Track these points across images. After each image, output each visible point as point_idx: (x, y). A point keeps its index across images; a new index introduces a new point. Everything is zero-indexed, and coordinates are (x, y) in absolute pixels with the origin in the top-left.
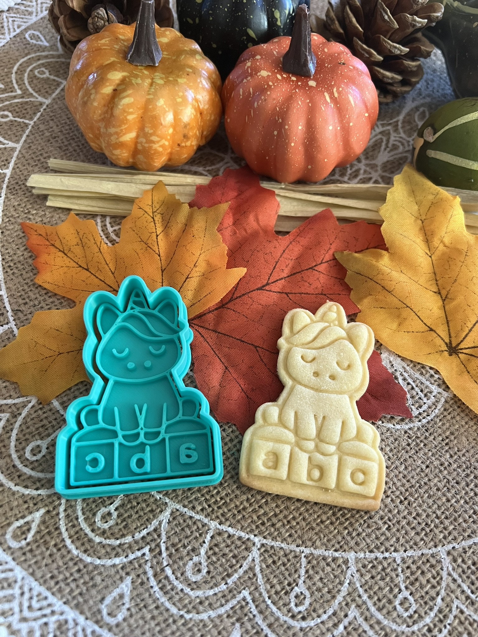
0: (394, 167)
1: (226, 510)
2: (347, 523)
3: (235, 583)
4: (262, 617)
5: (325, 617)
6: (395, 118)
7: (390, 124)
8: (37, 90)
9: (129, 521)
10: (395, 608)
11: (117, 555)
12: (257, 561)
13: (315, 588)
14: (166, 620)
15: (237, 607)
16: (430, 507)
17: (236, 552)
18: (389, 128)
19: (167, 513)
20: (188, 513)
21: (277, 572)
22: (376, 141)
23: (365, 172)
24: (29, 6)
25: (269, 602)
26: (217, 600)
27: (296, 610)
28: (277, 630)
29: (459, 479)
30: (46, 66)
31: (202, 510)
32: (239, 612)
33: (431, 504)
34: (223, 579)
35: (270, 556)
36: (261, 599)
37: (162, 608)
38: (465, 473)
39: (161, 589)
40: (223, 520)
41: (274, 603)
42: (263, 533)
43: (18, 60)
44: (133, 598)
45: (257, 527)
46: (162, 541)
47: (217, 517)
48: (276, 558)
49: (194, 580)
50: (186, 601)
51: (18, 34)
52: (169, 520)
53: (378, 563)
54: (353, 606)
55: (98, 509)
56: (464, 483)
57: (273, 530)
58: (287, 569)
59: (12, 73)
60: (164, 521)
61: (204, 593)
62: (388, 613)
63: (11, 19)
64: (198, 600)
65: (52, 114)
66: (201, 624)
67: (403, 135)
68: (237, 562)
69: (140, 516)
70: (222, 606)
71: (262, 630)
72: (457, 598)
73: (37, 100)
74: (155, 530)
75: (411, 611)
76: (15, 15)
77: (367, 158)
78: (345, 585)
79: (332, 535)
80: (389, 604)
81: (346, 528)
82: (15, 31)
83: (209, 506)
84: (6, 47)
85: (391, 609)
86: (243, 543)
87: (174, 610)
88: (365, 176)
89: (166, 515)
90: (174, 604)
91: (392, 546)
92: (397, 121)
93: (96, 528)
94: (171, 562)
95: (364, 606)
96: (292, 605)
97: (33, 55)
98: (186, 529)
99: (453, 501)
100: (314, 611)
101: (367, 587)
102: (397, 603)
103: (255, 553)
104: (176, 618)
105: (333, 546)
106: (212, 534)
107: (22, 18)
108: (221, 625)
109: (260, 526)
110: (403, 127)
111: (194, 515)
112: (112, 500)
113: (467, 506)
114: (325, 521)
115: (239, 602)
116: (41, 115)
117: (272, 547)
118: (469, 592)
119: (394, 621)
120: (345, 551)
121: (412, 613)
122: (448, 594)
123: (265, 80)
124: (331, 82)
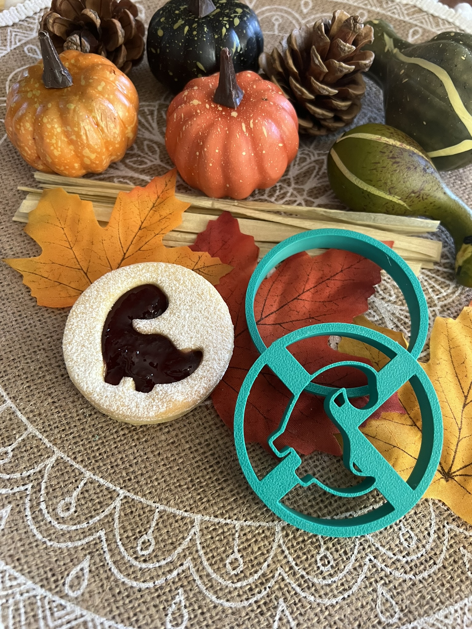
1: (101, 464)
2: (202, 490)
3: (96, 523)
4: (111, 554)
5: (163, 563)
9: (21, 461)
10: (225, 566)
11: (5, 487)
12: (118, 509)
13: (161, 539)
14: (31, 543)
15: (92, 543)
17: (102, 499)
19: (53, 459)
20: (70, 462)
21: (133, 521)
22: (309, 168)
23: (292, 195)
24: (32, 23)
25: (120, 543)
26: (77, 535)
27: (140, 553)
28: (120, 566)
31: (82, 461)
32: (92, 547)
34: (86, 519)
35: (130, 507)
36: (114, 541)
37: (30, 534)
38: (315, 464)
39: (33, 518)
41: (123, 545)
42: (128, 487)
43: (14, 70)
44: (9, 522)
45: (124, 481)
46: (44, 481)
47: (93, 469)
48: (134, 510)
49: (62, 516)
50: (52, 532)
51: (18, 47)
52: (53, 465)
53: (219, 527)
54: (190, 558)
57: (136, 486)
58: (141, 520)
59: (7, 81)
60: (49, 465)
61: (68, 527)
62: (219, 568)
63: (14, 34)
64: (61, 533)
66: (58, 552)
68: (101, 507)
69: (31, 459)
70: (80, 540)
71: (108, 564)
72: (282, 567)
74: (40, 472)
75: (238, 570)
76: (18, 30)
77: (297, 183)
78: (186, 540)
79: (186, 498)
80: (221, 561)
81: (199, 494)
82: (16, 43)
83: (89, 459)
84: (6, 58)
85: (221, 566)
86: (110, 492)
87: (39, 536)
88: (291, 199)
89: (52, 460)
90: (41, 532)
91: (235, 514)
94: (47, 500)
95: (199, 560)
96: (139, 548)
97: (28, 67)
98: (65, 474)
100: (156, 556)
101: (205, 545)
102: (228, 561)
103: (118, 503)
104: (38, 543)
105: (185, 507)
106: (85, 482)
107: (24, 33)
108: (74, 555)
109: (127, 481)
111: (74, 463)
112: (11, 442)
114: (182, 486)
115: (94, 539)
117: (133, 500)
118: (293, 564)
119: (222, 576)
120: (193, 512)
121: (239, 572)
122: (274, 562)
123: (195, 108)
124: (250, 114)
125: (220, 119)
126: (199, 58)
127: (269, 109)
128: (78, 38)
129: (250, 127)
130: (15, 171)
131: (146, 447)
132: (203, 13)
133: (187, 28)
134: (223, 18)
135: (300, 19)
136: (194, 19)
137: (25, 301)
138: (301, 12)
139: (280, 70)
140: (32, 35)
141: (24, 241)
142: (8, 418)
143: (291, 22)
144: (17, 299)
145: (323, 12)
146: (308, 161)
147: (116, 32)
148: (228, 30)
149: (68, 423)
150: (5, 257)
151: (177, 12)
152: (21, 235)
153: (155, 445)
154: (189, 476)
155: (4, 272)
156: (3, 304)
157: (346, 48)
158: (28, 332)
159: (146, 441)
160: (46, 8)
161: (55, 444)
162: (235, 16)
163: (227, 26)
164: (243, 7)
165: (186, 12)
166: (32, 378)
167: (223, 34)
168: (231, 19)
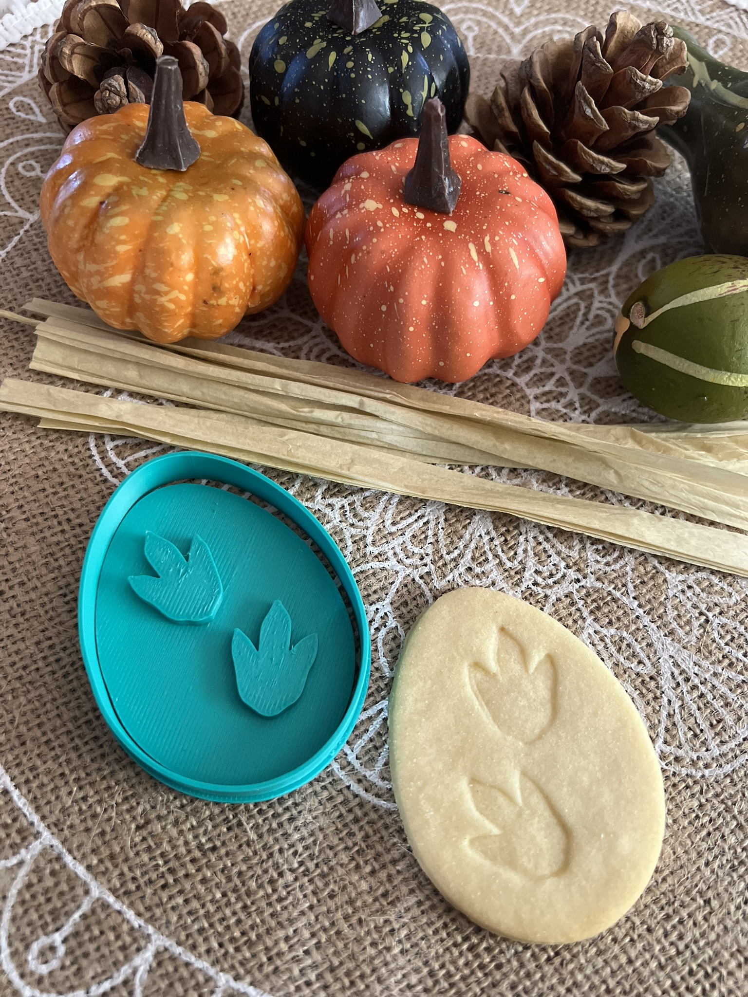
0: (594, 356)
1: (248, 955)
6: (603, 269)
7: (594, 279)
8: (18, 197)
9: (84, 963)
16: (597, 972)
18: (592, 285)
19: (148, 954)
20: (183, 956)
22: (568, 308)
23: (544, 361)
24: (19, 56)
29: (652, 923)
30: (37, 157)
31: (208, 951)
33: (600, 966)
38: (664, 912)
40: (241, 971)
47: (233, 967)
52: (150, 966)
55: (34, 937)
56: (661, 931)
60: (142, 968)
65: (36, 240)
67: (614, 299)
69: (103, 956)
73: (16, 214)
74: (126, 983)
77: (549, 338)
83: (221, 945)
88: (543, 370)
89: (146, 956)
92: (608, 275)
93: (27, 971)
97: (19, 138)
99: (638, 963)
107: (7, 76)
110: (615, 286)
111: (193, 959)
112: (59, 924)
113: (661, 975)
114: (414, 986)
116: (20, 240)
123: (372, 217)
124: (482, 225)
125: (423, 237)
126: (358, 112)
127: (516, 211)
128: (122, 81)
129: (485, 250)
130: (13, 347)
131: (333, 908)
132: (361, 25)
133: (333, 56)
134: (400, 34)
135: (511, 25)
136: (344, 38)
137: (59, 615)
138: (512, 13)
139: (514, 128)
140: (21, 77)
141: (44, 490)
142: (48, 871)
143: (496, 33)
144: (42, 612)
145: (549, 11)
146: (565, 294)
147: (194, 67)
148: (411, 56)
149: (171, 871)
150: (10, 526)
151: (308, 24)
152: (38, 477)
153: (351, 902)
154: (426, 963)
155: (11, 559)
156: (16, 625)
157: (647, 85)
158: (71, 681)
159: (332, 896)
160: (45, 26)
161: (152, 920)
162: (422, 29)
163: (410, 49)
164: (432, 10)
165: (326, 25)
166: (90, 779)
167: (404, 65)
168: (416, 35)
